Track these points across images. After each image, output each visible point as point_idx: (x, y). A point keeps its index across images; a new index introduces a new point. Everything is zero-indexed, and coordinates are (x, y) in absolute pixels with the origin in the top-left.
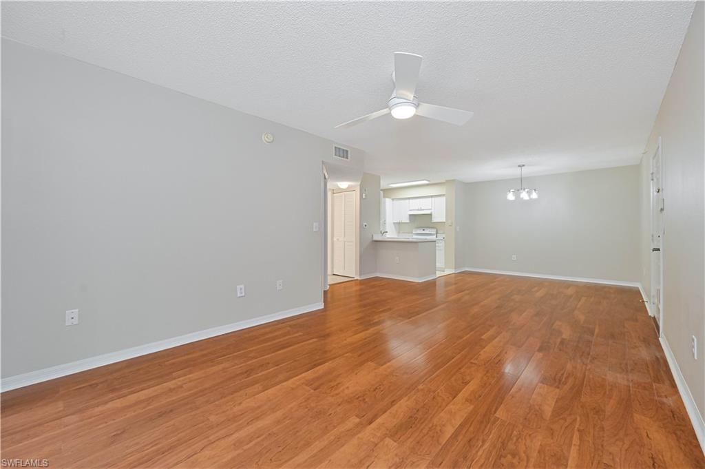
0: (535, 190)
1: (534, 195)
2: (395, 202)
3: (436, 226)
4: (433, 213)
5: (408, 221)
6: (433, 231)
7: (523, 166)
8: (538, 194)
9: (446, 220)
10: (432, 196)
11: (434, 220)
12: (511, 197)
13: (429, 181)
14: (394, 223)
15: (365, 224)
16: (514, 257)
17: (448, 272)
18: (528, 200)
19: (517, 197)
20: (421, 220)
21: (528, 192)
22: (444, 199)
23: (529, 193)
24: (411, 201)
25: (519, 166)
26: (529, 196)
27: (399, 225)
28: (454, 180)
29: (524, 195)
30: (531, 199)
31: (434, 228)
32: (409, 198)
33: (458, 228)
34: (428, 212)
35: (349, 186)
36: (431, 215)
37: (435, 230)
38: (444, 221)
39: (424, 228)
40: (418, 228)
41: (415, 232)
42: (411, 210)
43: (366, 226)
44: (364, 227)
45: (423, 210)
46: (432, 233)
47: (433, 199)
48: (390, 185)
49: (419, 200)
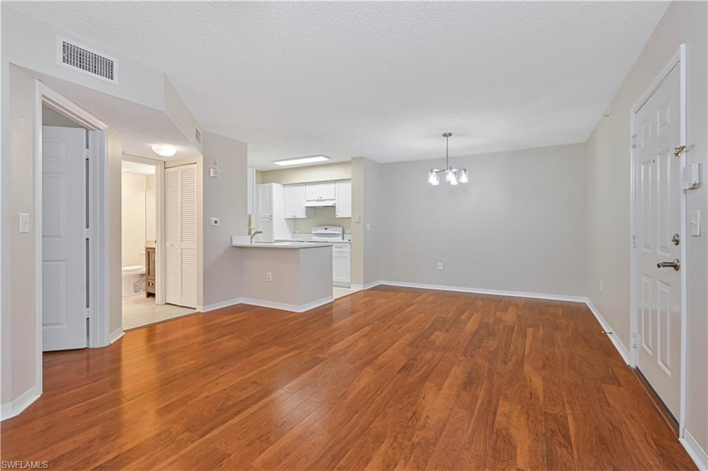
0: (465, 171)
1: (464, 179)
2: (287, 189)
3: (342, 223)
4: (337, 206)
5: (305, 217)
6: (339, 231)
7: (450, 135)
8: (469, 176)
9: (352, 215)
10: (335, 181)
11: (339, 214)
12: (433, 180)
13: (329, 158)
14: (286, 219)
15: (216, 219)
16: (440, 266)
17: (356, 288)
18: (456, 186)
19: (442, 180)
20: (322, 215)
21: (455, 173)
22: (349, 185)
23: (457, 174)
24: (307, 187)
25: (445, 135)
26: (458, 179)
27: (293, 222)
28: (362, 158)
29: (451, 178)
30: (460, 184)
31: (340, 226)
32: (306, 184)
33: (368, 225)
34: (330, 203)
35: (177, 153)
36: (333, 207)
37: (341, 228)
38: (350, 216)
39: (326, 226)
40: (320, 226)
41: (315, 232)
42: (308, 201)
43: (216, 222)
44: (213, 224)
45: (324, 200)
46: (337, 232)
47: (337, 184)
48: (275, 163)
49: (318, 186)
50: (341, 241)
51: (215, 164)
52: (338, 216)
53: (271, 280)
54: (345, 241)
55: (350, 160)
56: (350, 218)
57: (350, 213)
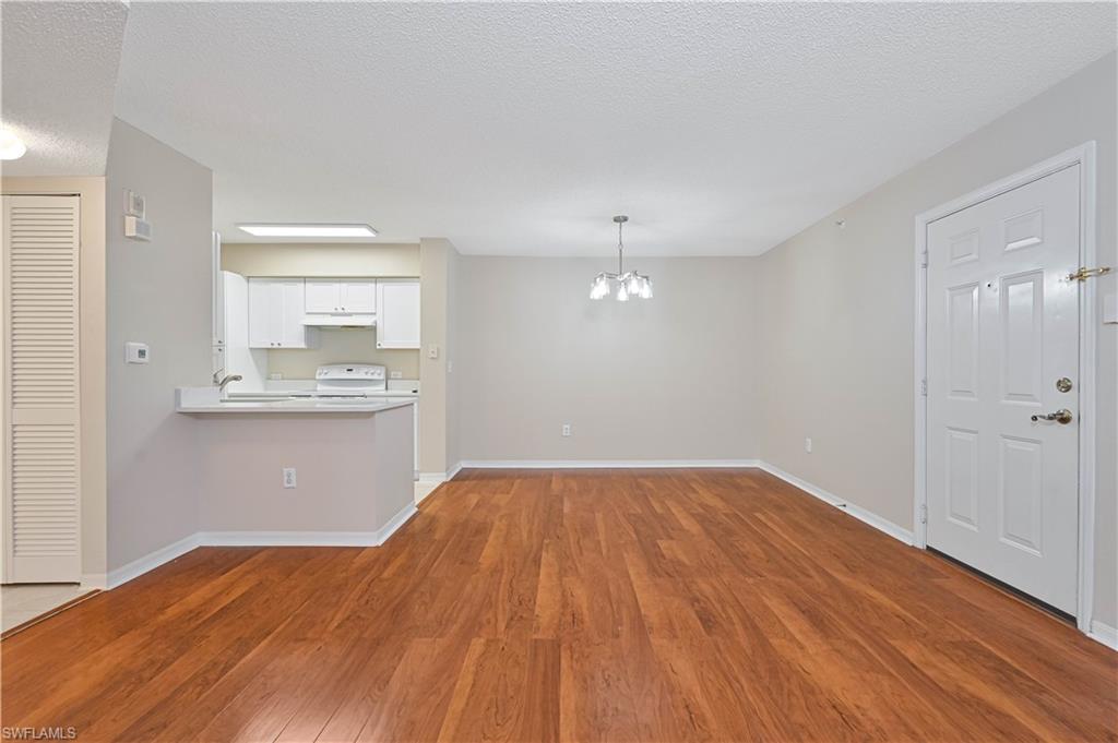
3: (388, 361)
4: (379, 326)
5: (303, 346)
6: (379, 374)
7: (625, 219)
9: (422, 345)
10: (376, 279)
11: (386, 341)
14: (251, 349)
15: (142, 346)
19: (614, 290)
22: (415, 288)
25: (616, 220)
27: (269, 357)
28: (444, 241)
32: (305, 279)
34: (367, 321)
36: (373, 329)
37: (383, 370)
38: (418, 347)
39: (351, 365)
40: (331, 365)
41: (322, 377)
42: (308, 313)
43: (142, 353)
44: (136, 358)
45: (350, 315)
46: (375, 377)
47: (380, 285)
48: (242, 228)
49: (336, 286)
50: (384, 393)
51: (138, 205)
52: (383, 346)
53: (294, 484)
54: (390, 392)
55: (418, 241)
56: (418, 350)
57: (419, 341)
